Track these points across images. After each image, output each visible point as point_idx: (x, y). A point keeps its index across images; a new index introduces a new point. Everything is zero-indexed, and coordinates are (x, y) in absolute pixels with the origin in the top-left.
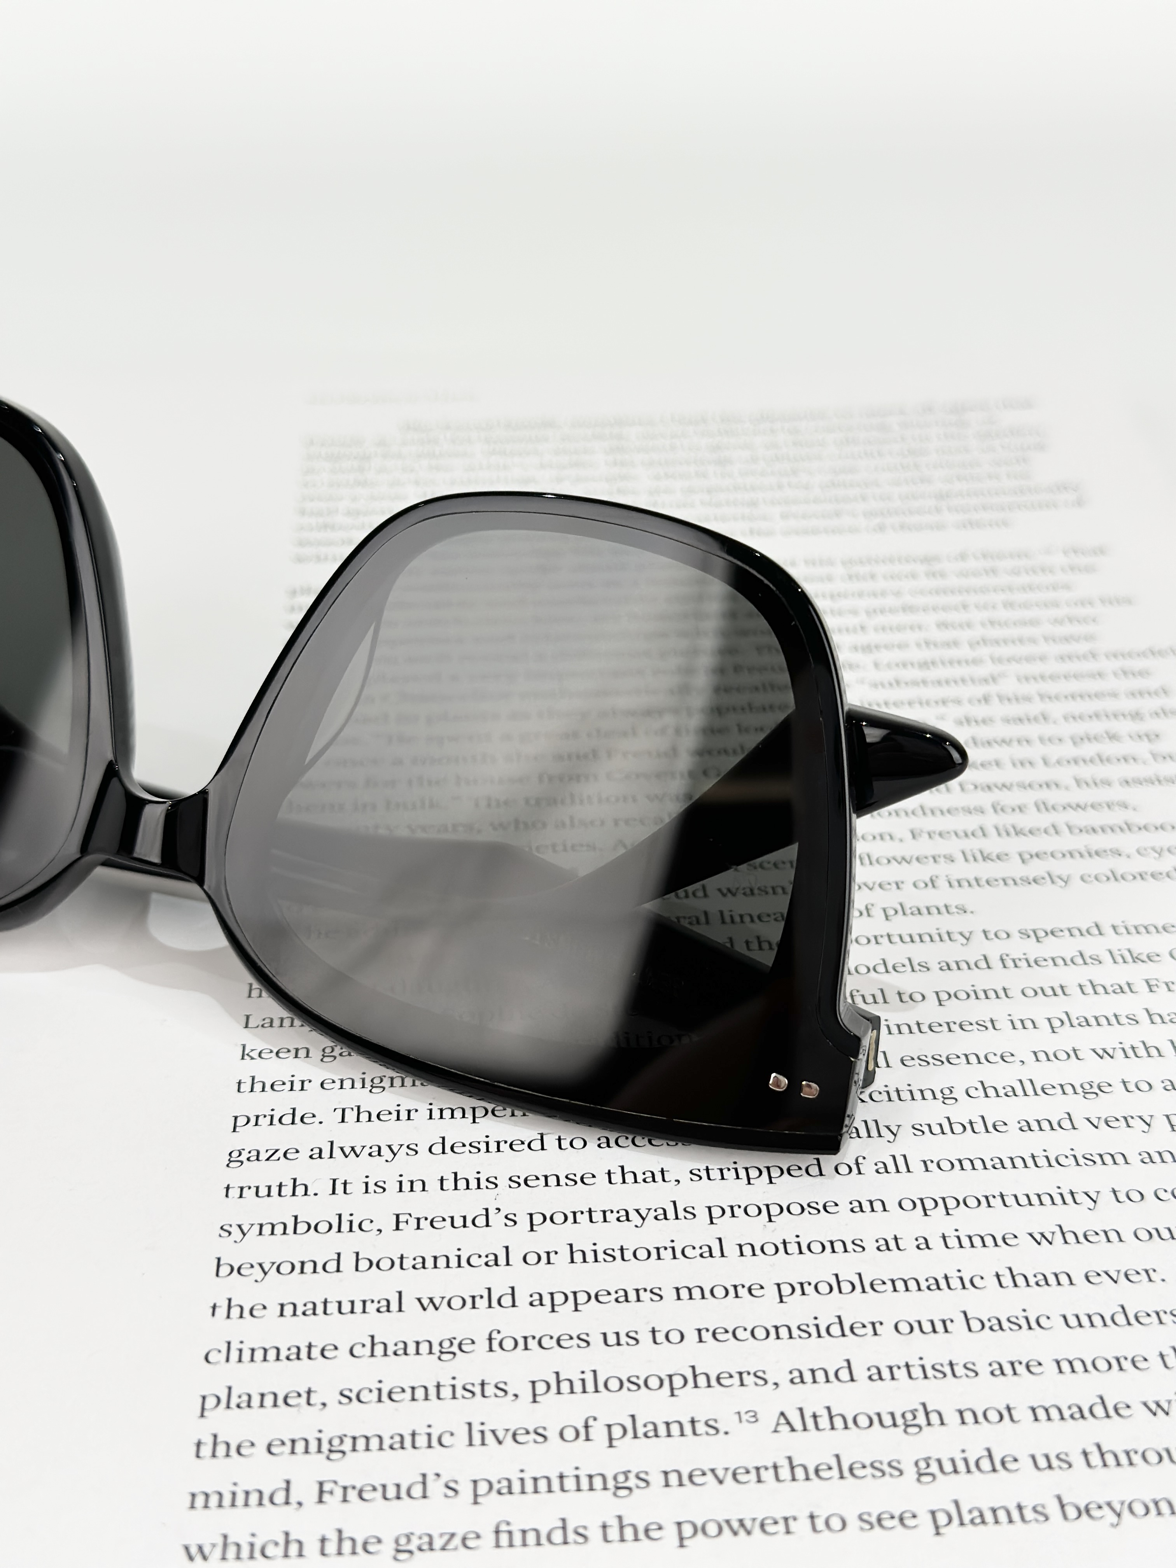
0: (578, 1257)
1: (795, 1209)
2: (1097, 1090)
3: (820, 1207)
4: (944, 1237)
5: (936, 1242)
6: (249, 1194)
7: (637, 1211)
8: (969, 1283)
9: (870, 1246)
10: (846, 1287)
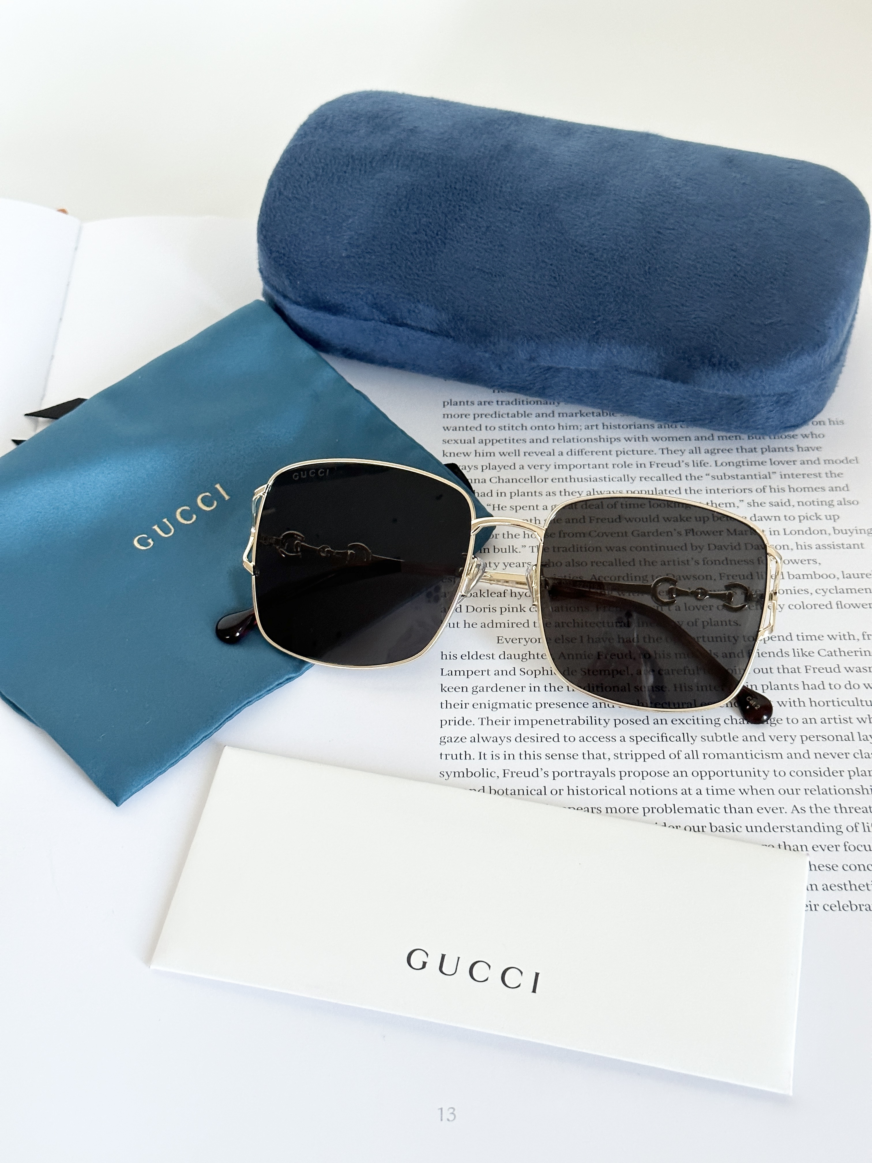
0: (571, 792)
1: (653, 774)
2: (775, 722)
3: (662, 773)
4: (707, 789)
5: (704, 792)
6: (449, 757)
7: (593, 772)
8: (714, 811)
9: (679, 792)
10: (669, 810)
